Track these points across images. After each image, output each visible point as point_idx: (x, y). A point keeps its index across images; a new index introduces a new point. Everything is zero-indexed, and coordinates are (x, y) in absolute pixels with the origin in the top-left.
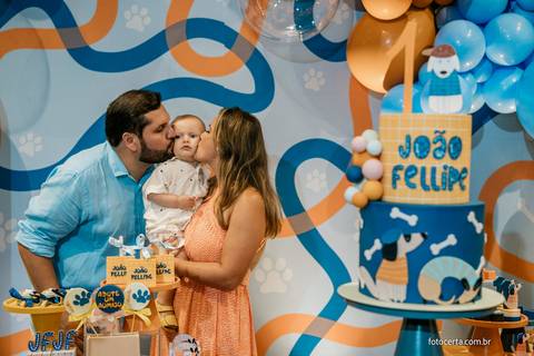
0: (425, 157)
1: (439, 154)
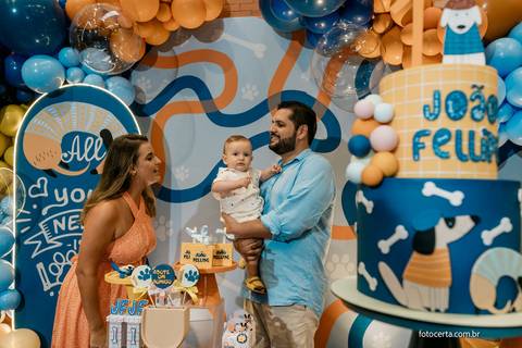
0: (461, 117)
1: (478, 115)
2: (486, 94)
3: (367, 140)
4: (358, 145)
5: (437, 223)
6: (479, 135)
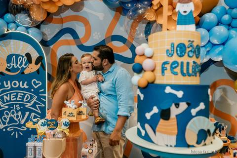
0: (183, 56)
1: (191, 54)
2: (195, 44)
3: (141, 65)
4: (137, 68)
5: (171, 106)
6: (191, 64)
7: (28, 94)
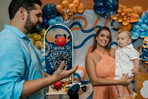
7: (64, 52)
